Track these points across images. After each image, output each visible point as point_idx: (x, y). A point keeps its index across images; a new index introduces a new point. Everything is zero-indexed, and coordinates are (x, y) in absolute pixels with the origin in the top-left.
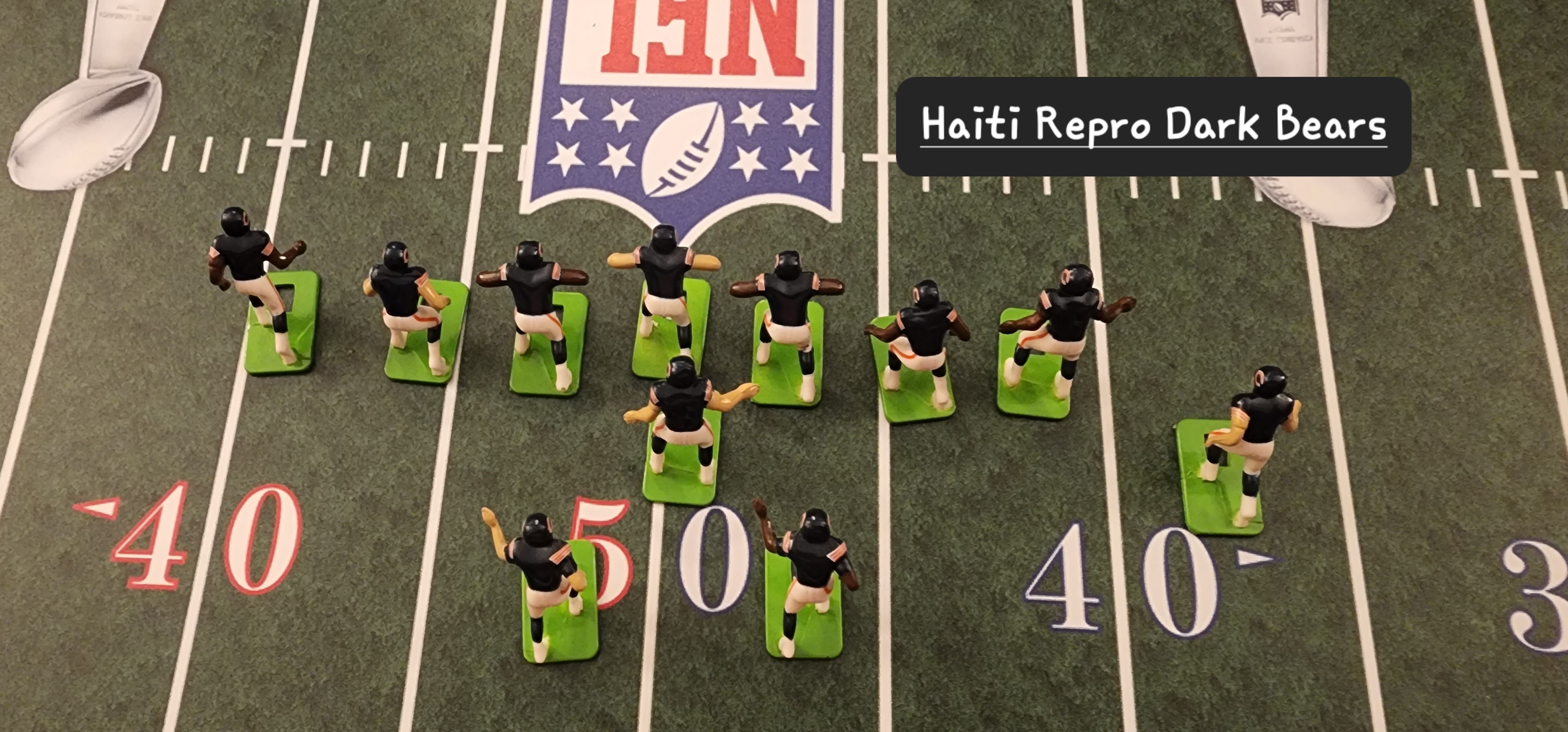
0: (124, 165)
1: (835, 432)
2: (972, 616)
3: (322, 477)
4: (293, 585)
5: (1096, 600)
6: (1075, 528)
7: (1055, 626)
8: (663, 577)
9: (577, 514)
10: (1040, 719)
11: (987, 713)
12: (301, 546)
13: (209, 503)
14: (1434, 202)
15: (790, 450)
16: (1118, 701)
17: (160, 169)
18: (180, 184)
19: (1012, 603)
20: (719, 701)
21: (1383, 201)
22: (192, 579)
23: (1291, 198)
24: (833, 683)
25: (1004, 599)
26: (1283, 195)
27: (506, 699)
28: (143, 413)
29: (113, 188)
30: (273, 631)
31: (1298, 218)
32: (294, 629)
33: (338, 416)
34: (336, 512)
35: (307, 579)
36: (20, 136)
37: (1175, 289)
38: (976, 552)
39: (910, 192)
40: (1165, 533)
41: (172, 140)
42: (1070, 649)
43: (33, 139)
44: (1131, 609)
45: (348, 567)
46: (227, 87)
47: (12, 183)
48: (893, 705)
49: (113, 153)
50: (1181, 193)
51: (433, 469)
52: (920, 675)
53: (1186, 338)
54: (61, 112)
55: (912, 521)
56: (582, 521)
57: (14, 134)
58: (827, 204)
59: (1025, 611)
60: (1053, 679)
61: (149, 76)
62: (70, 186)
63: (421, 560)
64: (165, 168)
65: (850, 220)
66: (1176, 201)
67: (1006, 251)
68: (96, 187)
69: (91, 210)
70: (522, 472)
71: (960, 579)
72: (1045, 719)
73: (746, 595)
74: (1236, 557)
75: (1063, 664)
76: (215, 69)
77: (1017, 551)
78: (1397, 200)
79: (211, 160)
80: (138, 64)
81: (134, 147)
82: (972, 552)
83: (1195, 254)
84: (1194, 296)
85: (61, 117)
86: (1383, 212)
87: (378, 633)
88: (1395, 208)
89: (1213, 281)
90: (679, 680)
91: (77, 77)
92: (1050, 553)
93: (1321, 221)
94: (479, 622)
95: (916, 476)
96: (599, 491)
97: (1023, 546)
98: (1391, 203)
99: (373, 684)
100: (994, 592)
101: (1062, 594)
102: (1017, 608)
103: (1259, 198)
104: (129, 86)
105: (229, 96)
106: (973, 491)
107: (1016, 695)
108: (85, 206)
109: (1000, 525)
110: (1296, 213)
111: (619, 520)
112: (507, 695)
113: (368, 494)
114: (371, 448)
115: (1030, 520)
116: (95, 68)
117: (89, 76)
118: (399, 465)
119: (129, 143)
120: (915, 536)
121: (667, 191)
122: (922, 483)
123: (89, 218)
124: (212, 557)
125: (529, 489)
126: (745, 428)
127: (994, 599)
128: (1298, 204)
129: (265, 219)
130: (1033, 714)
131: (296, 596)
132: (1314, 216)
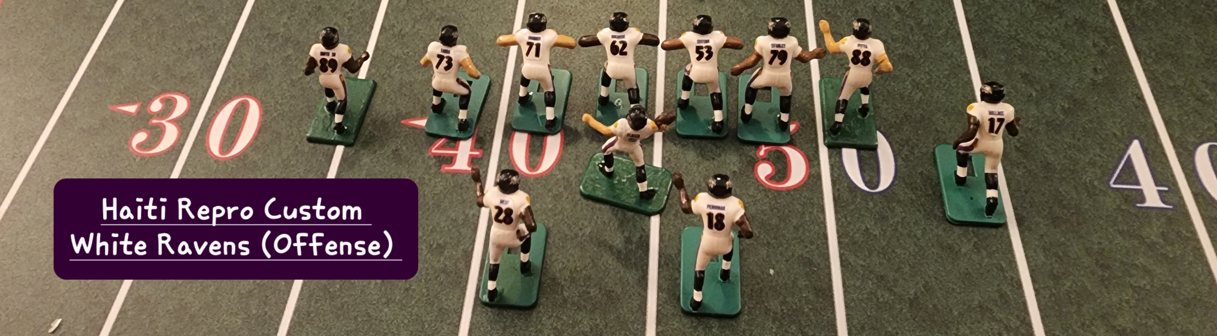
2: (1072, 198)
4: (560, 171)
5: (1166, 189)
6: (1136, 143)
7: (1139, 205)
8: (832, 168)
10: (1144, 266)
11: (1101, 261)
19: (1101, 190)
22: (488, 166)
25: (1094, 187)
32: (563, 199)
35: (570, 167)
38: (1065, 156)
40: (1206, 146)
42: (1155, 220)
44: (1196, 195)
48: (1026, 255)
52: (1042, 236)
53: (1184, 28)
59: (1112, 195)
60: (1147, 240)
71: (1057, 174)
73: (896, 182)
75: (1152, 229)
77: (1095, 155)
82: (1061, 156)
90: (857, 235)
92: (1121, 158)
97: (1099, 153)
100: (1086, 183)
101: (1138, 184)
102: (1106, 193)
106: (1052, 118)
107: (1121, 251)
109: (1079, 140)
115: (1100, 137)
120: (1016, 146)
124: (500, 155)
127: (1087, 187)
130: (1138, 263)
131: (563, 178)
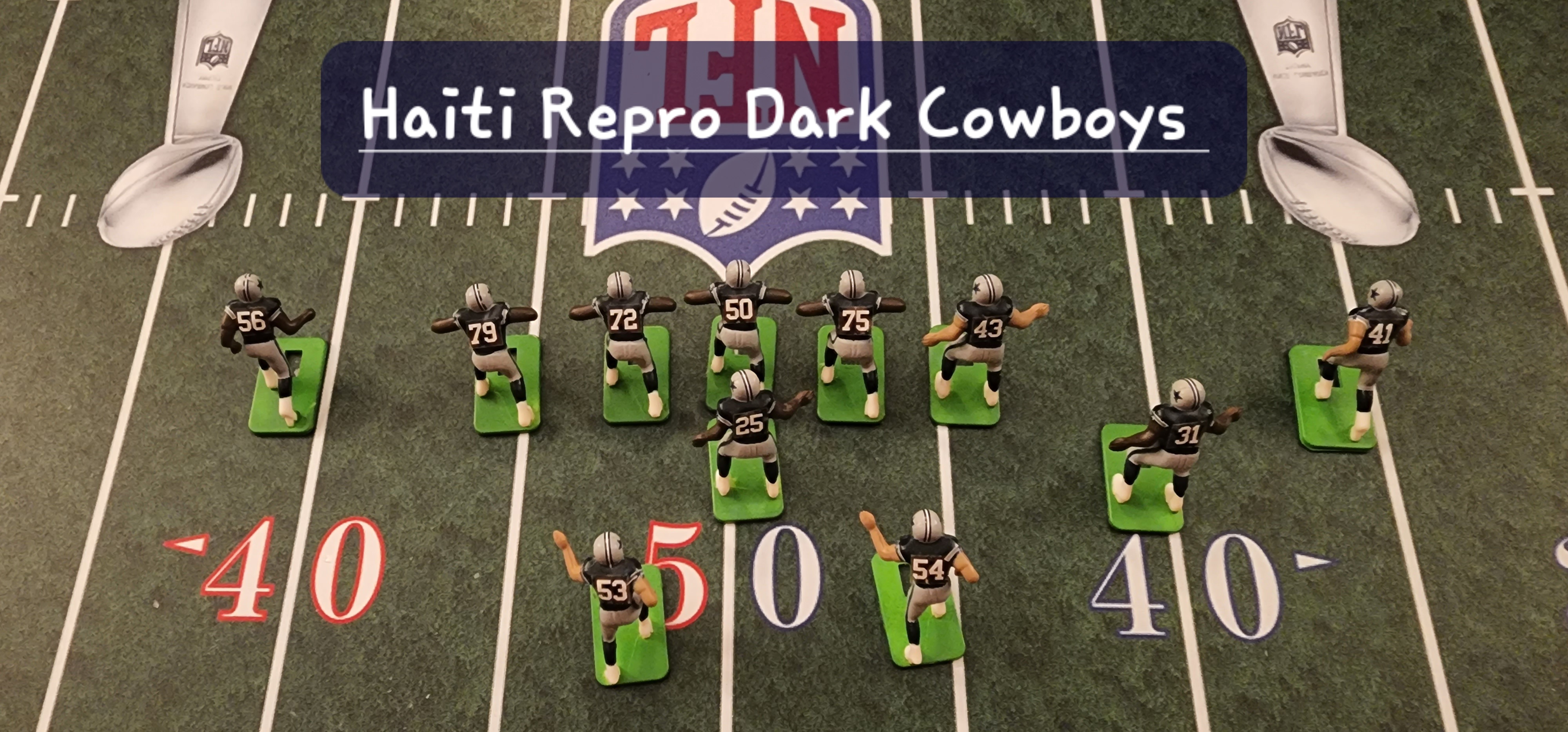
0: (208, 223)
1: (897, 453)
2: (1041, 626)
3: (403, 508)
4: (377, 612)
5: (1161, 607)
6: (1135, 541)
7: (1123, 633)
8: (737, 595)
9: (651, 538)
10: (1114, 723)
11: (1062, 718)
12: (384, 575)
13: (294, 536)
14: (1457, 220)
15: (855, 471)
16: (1190, 703)
17: (242, 225)
18: (260, 238)
19: (1079, 612)
20: (798, 714)
21: (1408, 220)
22: (280, 611)
23: (1319, 220)
24: (909, 694)
25: (1071, 608)
26: (1312, 218)
27: (589, 718)
28: (228, 454)
29: (195, 244)
30: (360, 659)
31: (1328, 239)
32: (380, 656)
33: (417, 450)
34: (418, 542)
35: (391, 607)
36: (109, 198)
37: (1214, 308)
38: (1041, 562)
39: (955, 226)
40: (1223, 539)
41: (253, 197)
42: (1139, 654)
43: (121, 201)
44: (1197, 616)
45: (431, 594)
46: (303, 147)
47: (103, 242)
48: (969, 714)
49: (198, 211)
50: (1215, 218)
51: (510, 498)
52: (994, 684)
53: (1229, 354)
54: (147, 176)
55: (976, 535)
56: (657, 544)
57: (103, 197)
58: (877, 238)
59: (1092, 618)
60: (1123, 684)
61: (230, 140)
62: (157, 243)
63: (501, 585)
64: (247, 223)
65: (899, 253)
66: (1210, 226)
67: (1051, 277)
68: (181, 243)
69: (177, 264)
70: (595, 500)
71: (1027, 589)
72: (1120, 724)
73: (819, 611)
74: (1295, 561)
75: (1133, 669)
76: (292, 131)
77: (1080, 560)
78: (1421, 219)
79: (289, 215)
80: (220, 129)
81: (217, 205)
82: (1036, 562)
83: (1232, 275)
84: (1234, 314)
85: (147, 180)
86: (1409, 230)
87: (462, 657)
88: (1420, 226)
89: (1251, 299)
90: (758, 694)
91: (162, 142)
92: (1113, 562)
93: (1350, 241)
94: (560, 644)
95: (977, 492)
96: (672, 514)
97: (1085, 556)
98: (1416, 222)
99: (459, 707)
100: (1061, 601)
101: (1127, 600)
102: (1084, 616)
103: (1289, 221)
104: (211, 150)
105: (305, 155)
106: (1035, 504)
107: (1089, 701)
108: (171, 260)
109: (1063, 536)
110: (1326, 233)
111: (691, 542)
112: (590, 715)
113: (448, 524)
114: (448, 480)
115: (1092, 531)
116: (180, 134)
117: (174, 141)
118: (477, 495)
119: (212, 202)
120: (980, 549)
121: (724, 231)
122: (984, 498)
123: (176, 271)
124: (299, 589)
125: (604, 515)
126: (810, 450)
127: (1062, 608)
128: (1327, 226)
129: (343, 268)
130: (1107, 719)
131: (382, 623)
132: (1342, 236)
